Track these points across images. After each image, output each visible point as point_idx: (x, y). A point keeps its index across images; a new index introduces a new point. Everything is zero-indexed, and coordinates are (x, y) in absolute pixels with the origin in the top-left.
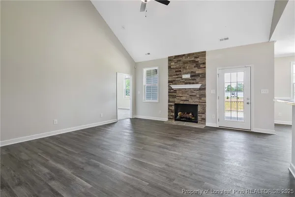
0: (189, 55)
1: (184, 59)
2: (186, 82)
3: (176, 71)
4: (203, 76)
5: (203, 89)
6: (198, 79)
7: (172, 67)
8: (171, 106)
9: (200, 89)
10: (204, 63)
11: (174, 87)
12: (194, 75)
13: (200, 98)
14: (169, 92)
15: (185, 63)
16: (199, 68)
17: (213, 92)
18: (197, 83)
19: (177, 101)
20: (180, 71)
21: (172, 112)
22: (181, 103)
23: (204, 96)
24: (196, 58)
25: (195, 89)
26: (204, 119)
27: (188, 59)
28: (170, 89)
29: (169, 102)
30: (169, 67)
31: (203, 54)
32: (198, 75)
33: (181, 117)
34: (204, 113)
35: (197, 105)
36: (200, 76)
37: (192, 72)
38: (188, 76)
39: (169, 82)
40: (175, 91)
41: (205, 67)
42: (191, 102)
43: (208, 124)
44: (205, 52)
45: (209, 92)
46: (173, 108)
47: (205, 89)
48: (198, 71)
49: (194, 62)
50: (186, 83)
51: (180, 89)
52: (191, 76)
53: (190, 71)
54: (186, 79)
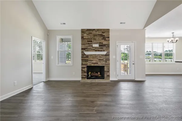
0: (98, 30)
1: (94, 32)
2: (96, 50)
3: (88, 41)
4: (108, 46)
5: (108, 55)
6: (104, 48)
7: (84, 37)
8: (84, 68)
9: (106, 55)
10: (109, 37)
11: (87, 53)
12: (102, 45)
13: (106, 62)
14: (82, 57)
15: (95, 35)
16: (105, 40)
17: (114, 57)
18: (104, 51)
19: (89, 64)
20: (91, 41)
21: (85, 72)
22: (93, 65)
23: (109, 60)
24: (103, 33)
25: (102, 55)
26: (109, 76)
27: (97, 33)
28: (83, 55)
29: (82, 64)
30: (82, 37)
31: (108, 31)
32: (105, 45)
33: (92, 76)
34: (109, 72)
35: (104, 66)
36: (106, 46)
37: (100, 43)
38: (97, 45)
39: (82, 49)
40: (87, 56)
41: (109, 40)
42: (100, 64)
43: (112, 79)
44: (109, 30)
45: (112, 57)
46: (86, 69)
48: (105, 43)
49: (101, 35)
50: (96, 51)
51: (91, 55)
52: (100, 46)
53: (99, 41)
54: (96, 48)
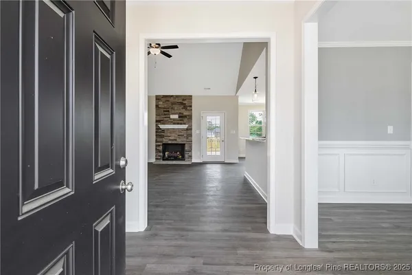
0: (177, 96)
1: (172, 99)
2: (174, 122)
3: (164, 111)
4: (190, 117)
5: (189, 129)
6: (186, 120)
7: (160, 106)
8: (159, 146)
9: (187, 129)
10: (191, 106)
11: (162, 126)
12: (182, 117)
13: (187, 138)
14: (156, 132)
15: (173, 104)
16: (186, 109)
17: (198, 132)
18: (185, 124)
19: (165, 140)
20: (168, 111)
21: (160, 152)
22: (170, 142)
23: (191, 135)
24: (184, 100)
25: (183, 130)
26: (191, 156)
27: (177, 100)
28: (158, 129)
29: (156, 142)
30: (157, 106)
32: (185, 116)
33: (169, 157)
34: (191, 151)
35: (185, 144)
36: (188, 117)
37: (180, 113)
38: (176, 117)
39: (157, 121)
40: (163, 131)
41: (191, 110)
42: (179, 141)
43: (194, 160)
44: (191, 96)
45: (195, 132)
46: (161, 148)
47: (191, 129)
48: (186, 113)
49: (182, 103)
50: (174, 124)
51: (168, 129)
52: (179, 117)
53: (178, 112)
54: (174, 120)
